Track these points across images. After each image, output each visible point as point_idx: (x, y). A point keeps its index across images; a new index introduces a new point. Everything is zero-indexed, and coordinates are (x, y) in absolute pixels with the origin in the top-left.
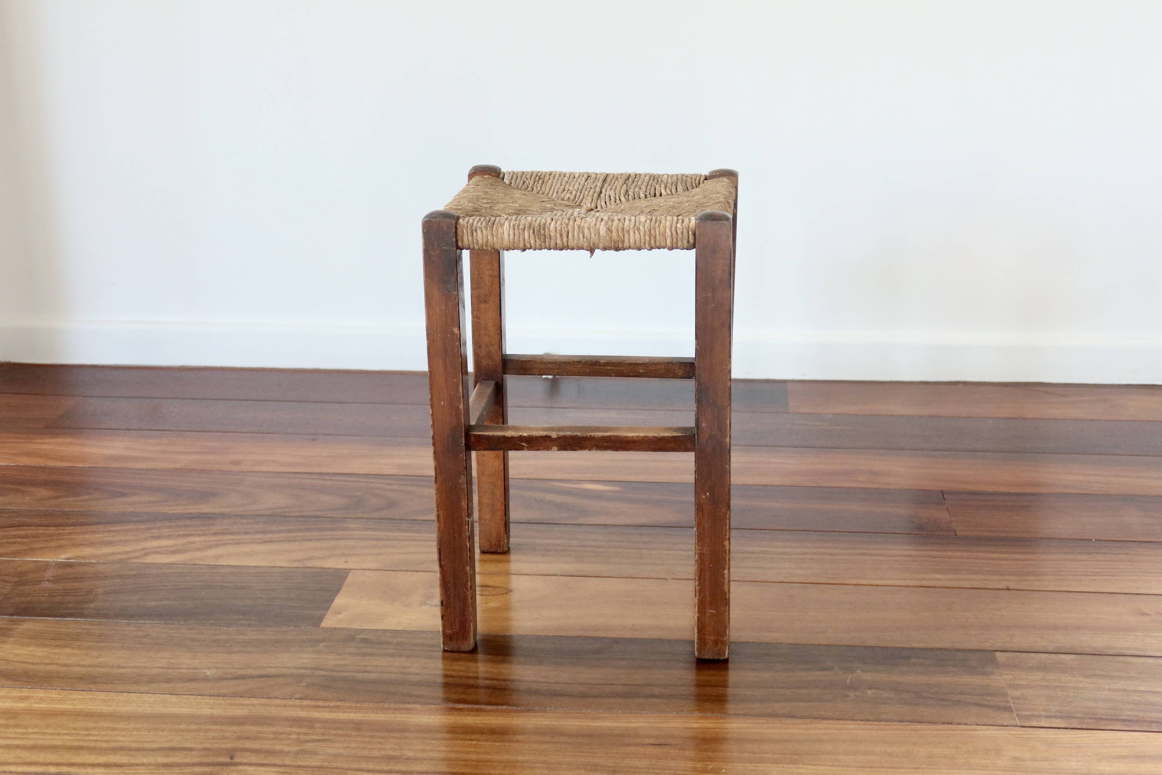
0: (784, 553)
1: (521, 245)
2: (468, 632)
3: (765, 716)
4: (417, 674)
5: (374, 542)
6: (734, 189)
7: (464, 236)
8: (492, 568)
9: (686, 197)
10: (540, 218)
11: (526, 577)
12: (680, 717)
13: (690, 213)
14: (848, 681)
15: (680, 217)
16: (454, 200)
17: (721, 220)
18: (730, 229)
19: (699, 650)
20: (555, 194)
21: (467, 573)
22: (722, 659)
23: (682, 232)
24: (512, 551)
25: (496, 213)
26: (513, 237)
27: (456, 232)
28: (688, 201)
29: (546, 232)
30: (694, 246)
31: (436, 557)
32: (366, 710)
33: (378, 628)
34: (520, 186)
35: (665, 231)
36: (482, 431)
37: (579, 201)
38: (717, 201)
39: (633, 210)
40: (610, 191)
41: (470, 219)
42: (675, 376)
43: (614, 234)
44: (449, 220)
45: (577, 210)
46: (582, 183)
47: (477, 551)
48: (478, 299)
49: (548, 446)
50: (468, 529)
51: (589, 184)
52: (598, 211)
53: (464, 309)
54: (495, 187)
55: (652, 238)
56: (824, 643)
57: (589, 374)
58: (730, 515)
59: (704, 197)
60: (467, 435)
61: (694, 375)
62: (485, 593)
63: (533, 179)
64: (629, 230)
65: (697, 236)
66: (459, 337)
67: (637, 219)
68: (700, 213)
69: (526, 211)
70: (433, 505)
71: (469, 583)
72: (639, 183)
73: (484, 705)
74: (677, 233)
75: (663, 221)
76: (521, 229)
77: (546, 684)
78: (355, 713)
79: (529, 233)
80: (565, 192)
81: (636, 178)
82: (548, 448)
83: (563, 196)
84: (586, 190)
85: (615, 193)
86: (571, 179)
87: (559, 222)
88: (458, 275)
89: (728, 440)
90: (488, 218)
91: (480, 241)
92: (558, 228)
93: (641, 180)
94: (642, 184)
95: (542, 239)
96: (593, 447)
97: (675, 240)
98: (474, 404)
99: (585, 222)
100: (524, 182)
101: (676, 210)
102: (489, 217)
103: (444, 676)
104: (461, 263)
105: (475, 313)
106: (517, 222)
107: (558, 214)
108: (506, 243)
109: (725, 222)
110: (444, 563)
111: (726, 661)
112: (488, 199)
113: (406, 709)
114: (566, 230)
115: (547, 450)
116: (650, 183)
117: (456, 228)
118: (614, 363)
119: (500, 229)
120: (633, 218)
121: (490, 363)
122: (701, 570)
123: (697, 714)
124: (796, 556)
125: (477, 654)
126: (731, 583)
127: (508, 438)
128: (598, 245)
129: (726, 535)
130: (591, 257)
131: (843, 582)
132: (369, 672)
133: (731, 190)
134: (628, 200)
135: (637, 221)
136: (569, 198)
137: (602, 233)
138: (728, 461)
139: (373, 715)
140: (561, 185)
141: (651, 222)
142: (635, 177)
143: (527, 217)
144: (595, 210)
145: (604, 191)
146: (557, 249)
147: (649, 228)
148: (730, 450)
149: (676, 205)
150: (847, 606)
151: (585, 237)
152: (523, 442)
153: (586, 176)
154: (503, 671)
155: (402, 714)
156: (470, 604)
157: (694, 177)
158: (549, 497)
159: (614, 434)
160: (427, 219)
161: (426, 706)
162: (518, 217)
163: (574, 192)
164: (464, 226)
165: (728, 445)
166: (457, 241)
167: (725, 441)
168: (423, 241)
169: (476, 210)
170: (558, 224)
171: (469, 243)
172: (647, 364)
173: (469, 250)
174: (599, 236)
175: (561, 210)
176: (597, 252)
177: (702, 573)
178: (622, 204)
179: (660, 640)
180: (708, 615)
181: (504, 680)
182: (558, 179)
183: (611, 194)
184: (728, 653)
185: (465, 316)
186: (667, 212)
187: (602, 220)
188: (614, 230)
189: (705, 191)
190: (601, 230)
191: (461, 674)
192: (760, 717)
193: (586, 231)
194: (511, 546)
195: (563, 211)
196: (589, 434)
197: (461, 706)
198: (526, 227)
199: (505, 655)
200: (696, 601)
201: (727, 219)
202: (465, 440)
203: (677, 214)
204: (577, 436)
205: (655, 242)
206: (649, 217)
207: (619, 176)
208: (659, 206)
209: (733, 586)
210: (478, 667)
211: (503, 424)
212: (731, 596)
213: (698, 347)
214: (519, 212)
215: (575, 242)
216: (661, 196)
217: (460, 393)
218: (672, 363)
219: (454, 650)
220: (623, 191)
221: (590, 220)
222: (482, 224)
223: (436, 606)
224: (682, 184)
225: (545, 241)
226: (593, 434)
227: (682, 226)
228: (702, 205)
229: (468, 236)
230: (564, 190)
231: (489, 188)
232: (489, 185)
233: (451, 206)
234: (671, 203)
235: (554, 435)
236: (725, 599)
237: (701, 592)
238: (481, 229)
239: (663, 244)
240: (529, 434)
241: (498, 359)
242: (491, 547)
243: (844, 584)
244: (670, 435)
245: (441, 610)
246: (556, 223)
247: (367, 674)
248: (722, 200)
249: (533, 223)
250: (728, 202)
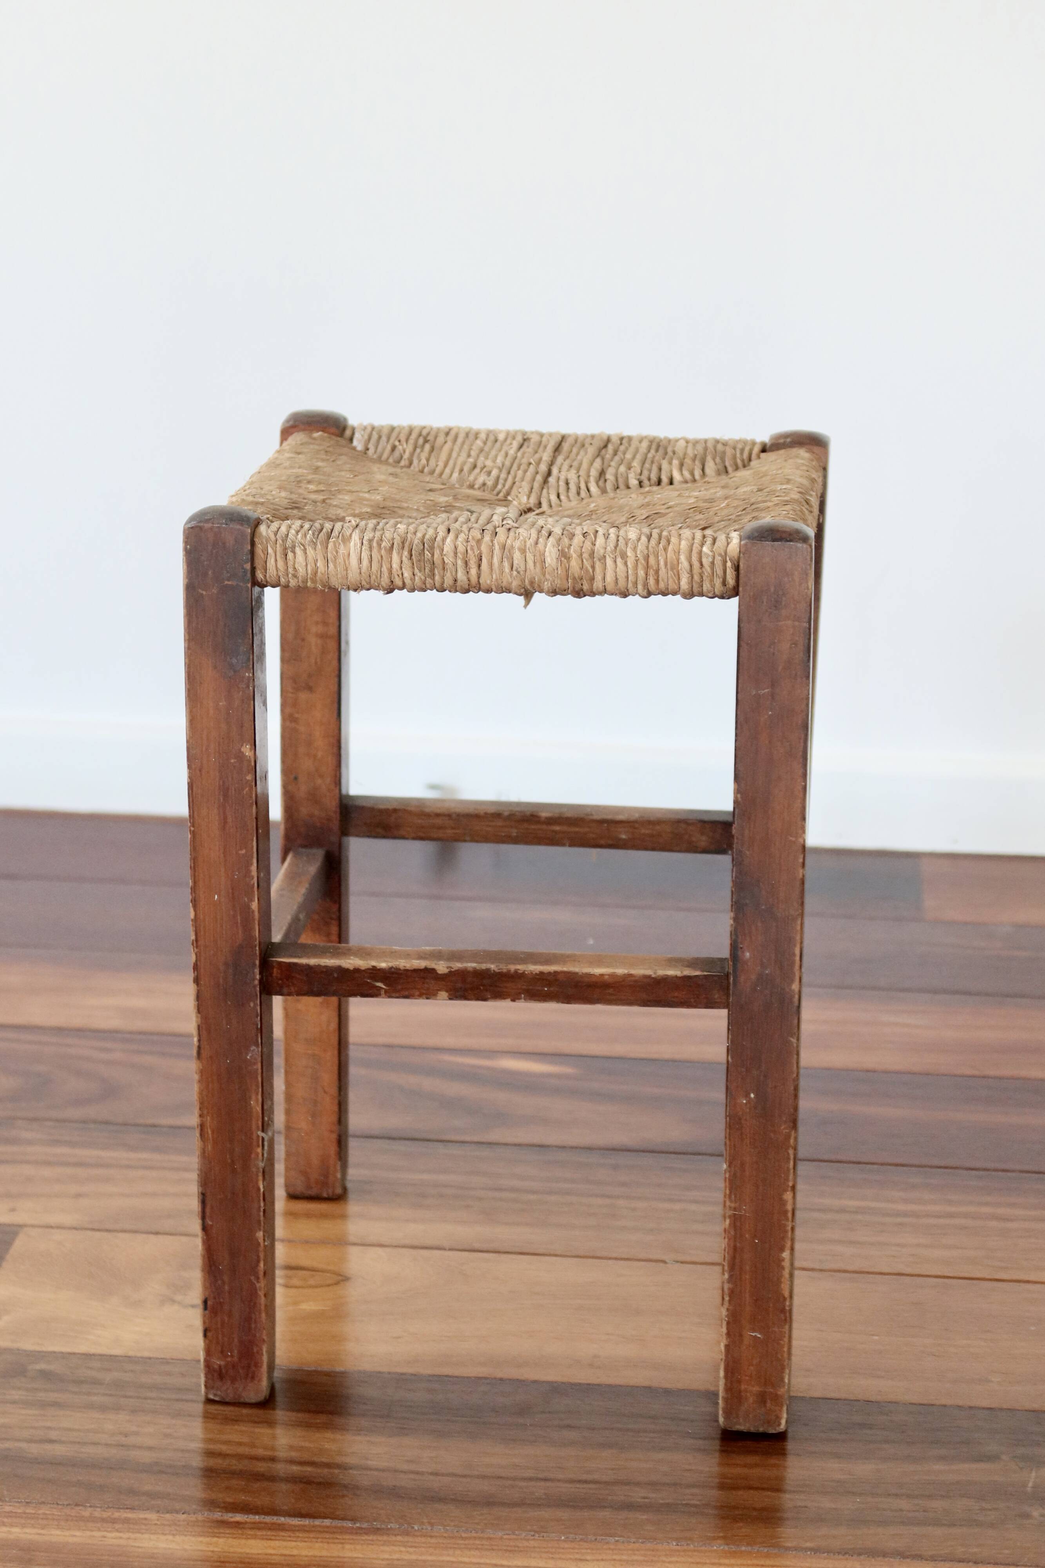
0: (905, 1214)
1: (385, 581)
2: (258, 1365)
3: (860, 1554)
4: (150, 1448)
5: (69, 1171)
6: (821, 474)
7: (268, 559)
8: (309, 1229)
9: (723, 487)
10: (424, 526)
11: (380, 1251)
12: (684, 1551)
13: (730, 521)
14: (1030, 1484)
15: (708, 532)
16: (251, 483)
17: (791, 541)
18: (808, 558)
19: (728, 1413)
20: (456, 475)
21: (259, 1244)
22: (774, 1432)
23: (713, 563)
24: (351, 1196)
25: (335, 513)
26: (369, 565)
27: (252, 553)
28: (726, 498)
29: (436, 556)
30: (735, 592)
31: (194, 1204)
32: (45, 1522)
33: (77, 1351)
34: (385, 456)
35: (678, 560)
36: (295, 957)
37: (504, 491)
38: (786, 498)
39: (613, 512)
40: (568, 470)
41: (281, 524)
42: (693, 848)
43: (574, 564)
44: (238, 527)
45: (500, 510)
46: (512, 452)
47: (280, 1193)
48: (295, 682)
49: (428, 989)
50: (263, 1155)
51: (526, 455)
52: (543, 513)
53: (263, 708)
54: (333, 458)
55: (651, 572)
56: (985, 1403)
57: (515, 841)
58: (796, 1139)
59: (760, 490)
60: (265, 965)
61: (730, 846)
62: (295, 1282)
63: (411, 441)
64: (605, 557)
65: (742, 572)
66: (253, 764)
67: (622, 533)
68: (751, 526)
69: (396, 509)
70: (192, 1092)
71: (262, 1265)
72: (628, 456)
73: (284, 1516)
74: (701, 564)
75: (673, 540)
76: (385, 547)
77: (412, 1476)
78: (23, 1526)
79: (401, 557)
80: (477, 470)
81: (621, 444)
82: (429, 994)
83: (471, 478)
84: (519, 469)
85: (579, 476)
86: (489, 443)
87: (462, 536)
88: (255, 638)
89: (795, 987)
90: (317, 525)
91: (301, 570)
92: (461, 549)
93: (632, 450)
94: (634, 457)
95: (427, 571)
96: (520, 993)
97: (696, 578)
98: (282, 896)
99: (515, 538)
100: (394, 448)
101: (701, 516)
102: (321, 522)
103: (205, 1453)
104: (260, 614)
105: (288, 710)
106: (378, 534)
107: (461, 519)
108: (353, 576)
109: (799, 545)
110: (210, 1223)
111: (782, 1437)
112: (320, 483)
113: (127, 1521)
114: (477, 552)
115: (427, 998)
116: (650, 455)
117: (253, 544)
118: (567, 819)
119: (342, 546)
120: (612, 531)
121: (316, 813)
122: (735, 1249)
123: (719, 1546)
124: (932, 1221)
125: (274, 1409)
126: (797, 1273)
127: (347, 970)
128: (541, 585)
129: (787, 1180)
130: (525, 606)
131: (1026, 1278)
132: (51, 1441)
133: (814, 475)
134: (604, 491)
135: (620, 538)
136: (484, 484)
137: (548, 560)
138: (796, 1031)
139: (58, 1532)
140: (469, 456)
141: (649, 541)
142: (619, 442)
143: (397, 523)
144: (537, 511)
145: (555, 471)
146: (456, 591)
147: (646, 552)
148: (799, 1007)
149: (701, 504)
150: (1033, 1328)
151: (514, 568)
152: (378, 981)
153: (519, 438)
154: (327, 1446)
155: (117, 1531)
156: (263, 1307)
157: (740, 446)
158: (429, 1084)
159: (565, 969)
160: (193, 524)
161: (168, 1516)
162: (379, 523)
163: (495, 472)
164: (268, 540)
165: (797, 996)
166: (253, 569)
167: (790, 989)
168: (185, 567)
169: (295, 506)
170: (460, 539)
171: (277, 575)
172: (635, 822)
173: (278, 589)
174: (543, 568)
175: (468, 510)
176: (538, 598)
177: (737, 1256)
178: (591, 499)
179: (649, 1390)
180: (746, 1341)
181: (328, 1465)
182: (463, 443)
183: (569, 477)
184: (787, 1422)
185: (266, 721)
186: (683, 519)
187: (550, 535)
188: (574, 555)
189: (762, 477)
190: (547, 554)
191: (241, 1450)
192: (847, 1556)
193: (517, 555)
194: (349, 1185)
195: (472, 512)
196: (512, 968)
197: (239, 1517)
198: (395, 544)
199: (332, 1413)
200: (724, 1312)
201: (805, 539)
202: (260, 973)
203: (703, 524)
204: (488, 970)
205: (657, 581)
206: (646, 530)
207: (588, 441)
208: (666, 506)
209: (800, 1278)
210: (274, 1437)
211: (340, 942)
212: (797, 1301)
213: (739, 796)
214: (381, 512)
215: (494, 576)
216: (671, 483)
217: (253, 878)
218: (685, 822)
219: (227, 1400)
220: (594, 473)
221: (526, 533)
222: (305, 536)
223: (193, 1306)
224: (714, 459)
225: (434, 575)
226: (521, 968)
227: (712, 551)
228: (754, 507)
229: (276, 560)
230: (475, 467)
231: (323, 460)
232: (322, 452)
233: (245, 497)
234: (692, 500)
235: (442, 968)
236: (783, 1311)
237: (733, 1296)
238: (303, 546)
239: (672, 586)
240: (390, 965)
241: (332, 804)
242: (309, 1187)
243: (1028, 1282)
244: (678, 973)
245: (204, 1316)
246: (457, 537)
247: (48, 1447)
248: (796, 496)
249: (409, 535)
250: (807, 502)
